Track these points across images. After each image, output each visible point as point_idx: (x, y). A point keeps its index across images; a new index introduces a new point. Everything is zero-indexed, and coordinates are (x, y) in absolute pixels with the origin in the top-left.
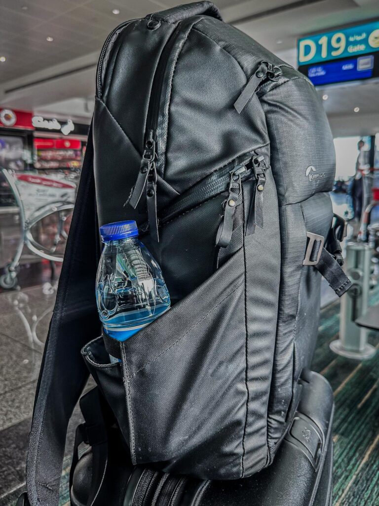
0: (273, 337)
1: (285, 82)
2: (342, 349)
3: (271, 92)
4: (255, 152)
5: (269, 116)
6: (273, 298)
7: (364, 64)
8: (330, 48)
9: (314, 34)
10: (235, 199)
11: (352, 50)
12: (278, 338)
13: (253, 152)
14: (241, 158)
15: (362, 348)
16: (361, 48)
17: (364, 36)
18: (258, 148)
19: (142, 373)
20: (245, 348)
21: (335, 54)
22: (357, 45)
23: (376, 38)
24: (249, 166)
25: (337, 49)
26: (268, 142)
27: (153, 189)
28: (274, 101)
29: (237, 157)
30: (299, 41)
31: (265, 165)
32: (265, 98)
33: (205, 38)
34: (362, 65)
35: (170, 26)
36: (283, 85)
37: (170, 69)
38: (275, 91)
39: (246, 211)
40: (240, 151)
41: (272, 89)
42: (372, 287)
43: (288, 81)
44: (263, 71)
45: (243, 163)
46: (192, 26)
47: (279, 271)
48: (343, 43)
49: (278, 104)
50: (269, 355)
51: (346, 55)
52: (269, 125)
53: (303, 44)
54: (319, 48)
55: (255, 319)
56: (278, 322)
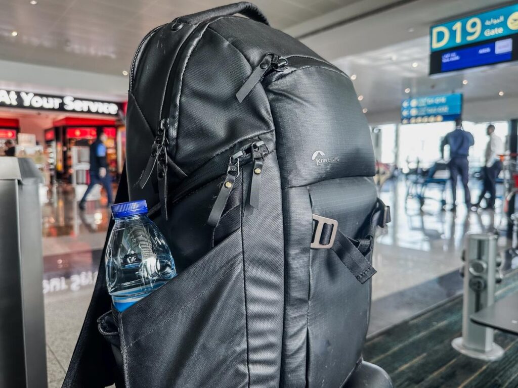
0: (280, 320)
1: (292, 72)
2: (464, 347)
3: (276, 82)
4: (258, 138)
5: (273, 104)
6: (278, 280)
7: (502, 47)
8: (465, 33)
9: (448, 21)
10: (231, 181)
11: (489, 34)
12: (287, 322)
13: (257, 138)
14: (241, 143)
15: (488, 348)
16: (499, 31)
17: (502, 19)
18: (262, 134)
19: (138, 345)
20: (245, 329)
21: (470, 39)
22: (494, 28)
23: (515, 20)
24: (249, 151)
25: (473, 34)
26: (273, 128)
27: (164, 172)
28: (279, 90)
29: (239, 142)
30: (431, 28)
31: (267, 149)
32: (270, 88)
33: (215, 35)
34: (500, 48)
35: (191, 27)
36: (290, 75)
37: (182, 65)
38: (280, 81)
39: (244, 193)
40: (241, 137)
41: (278, 79)
42: (498, 281)
43: (295, 71)
44: (267, 62)
45: (243, 148)
46: (207, 26)
47: (282, 253)
48: (479, 28)
49: (283, 93)
50: (275, 339)
51: (482, 39)
52: (273, 112)
53: (436, 31)
54: (453, 34)
55: (256, 300)
56: (285, 305)
